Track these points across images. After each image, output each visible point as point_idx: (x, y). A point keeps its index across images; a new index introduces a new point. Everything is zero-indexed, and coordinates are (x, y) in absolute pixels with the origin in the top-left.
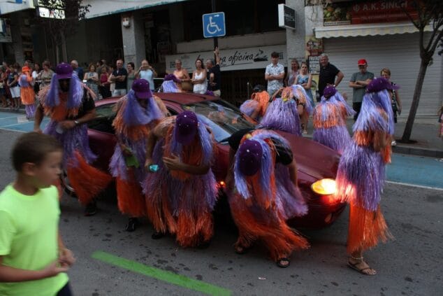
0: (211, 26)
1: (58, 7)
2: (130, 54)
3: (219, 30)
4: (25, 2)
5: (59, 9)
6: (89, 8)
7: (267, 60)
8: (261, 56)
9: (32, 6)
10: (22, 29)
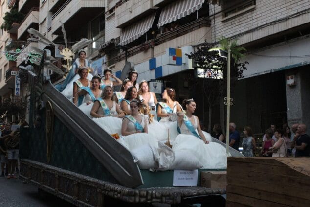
1: (214, 67)
2: (295, 118)
4: (185, 64)
5: (215, 69)
6: (246, 66)
9: (191, 67)
10: (180, 90)
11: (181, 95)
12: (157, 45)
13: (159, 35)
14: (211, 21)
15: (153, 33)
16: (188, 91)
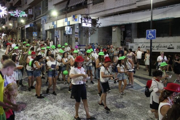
0: (150, 35)
3: (153, 37)
6: (100, 24)
7: (174, 49)
8: (171, 47)
9: (80, 22)
10: (75, 30)
11: (76, 31)
12: (68, 13)
13: (68, 9)
14: (87, 6)
15: (66, 8)
16: (78, 30)
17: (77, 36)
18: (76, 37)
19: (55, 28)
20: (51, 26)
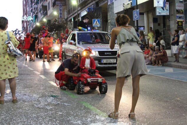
10: (177, 4)
11: (177, 8)
16: (183, 5)
17: (180, 18)
18: (178, 20)
19: (133, 5)
20: (126, 4)
